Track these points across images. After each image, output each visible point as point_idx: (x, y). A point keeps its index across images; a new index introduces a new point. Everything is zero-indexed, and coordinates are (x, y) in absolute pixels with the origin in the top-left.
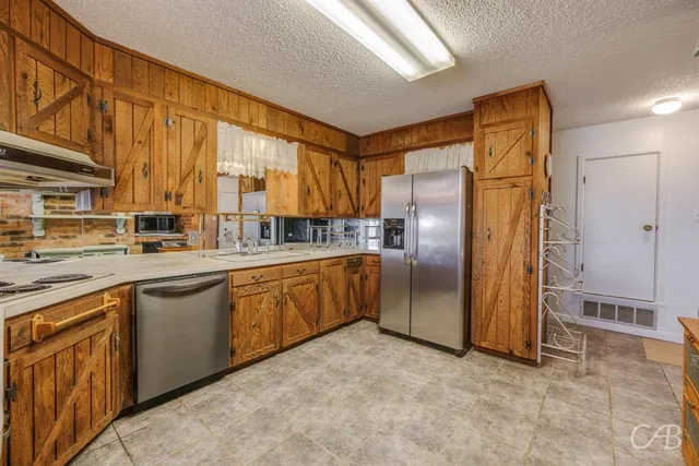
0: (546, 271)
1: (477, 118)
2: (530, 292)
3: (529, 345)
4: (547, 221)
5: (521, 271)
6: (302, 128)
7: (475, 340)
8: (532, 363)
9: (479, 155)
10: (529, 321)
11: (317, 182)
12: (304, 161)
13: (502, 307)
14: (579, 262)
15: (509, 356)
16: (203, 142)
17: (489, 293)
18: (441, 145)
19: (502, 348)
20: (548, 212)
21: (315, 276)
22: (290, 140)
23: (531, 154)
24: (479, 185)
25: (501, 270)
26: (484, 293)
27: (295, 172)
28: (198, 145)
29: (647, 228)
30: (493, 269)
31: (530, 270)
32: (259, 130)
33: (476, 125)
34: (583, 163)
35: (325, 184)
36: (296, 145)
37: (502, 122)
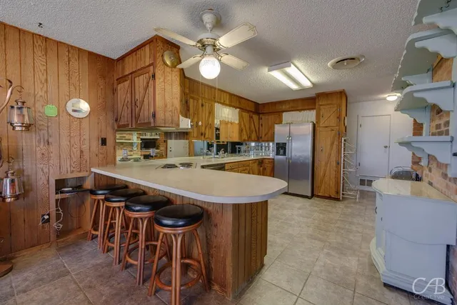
0: (344, 164)
1: (317, 100)
2: (338, 172)
3: (338, 192)
4: (344, 144)
5: (334, 164)
6: (240, 102)
7: (315, 193)
8: (338, 199)
9: (318, 116)
10: (337, 183)
11: (245, 126)
12: (241, 117)
13: (327, 179)
14: (358, 162)
15: (330, 198)
16: (211, 112)
17: (322, 172)
18: (300, 110)
19: (326, 195)
20: (345, 140)
21: (248, 168)
22: (236, 108)
23: (339, 118)
24: (317, 128)
25: (326, 164)
26: (320, 173)
27: (237, 122)
28: (210, 113)
29: (386, 147)
30: (323, 163)
31: (338, 164)
32: (226, 105)
33: (317, 104)
34: (360, 117)
35: (247, 126)
36: (238, 110)
37: (328, 104)
